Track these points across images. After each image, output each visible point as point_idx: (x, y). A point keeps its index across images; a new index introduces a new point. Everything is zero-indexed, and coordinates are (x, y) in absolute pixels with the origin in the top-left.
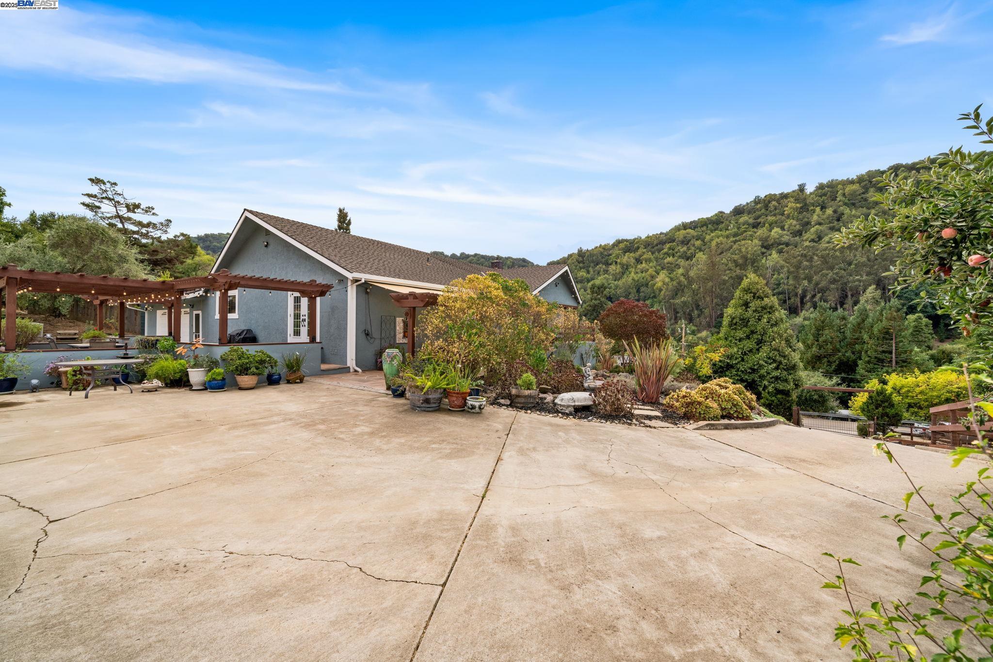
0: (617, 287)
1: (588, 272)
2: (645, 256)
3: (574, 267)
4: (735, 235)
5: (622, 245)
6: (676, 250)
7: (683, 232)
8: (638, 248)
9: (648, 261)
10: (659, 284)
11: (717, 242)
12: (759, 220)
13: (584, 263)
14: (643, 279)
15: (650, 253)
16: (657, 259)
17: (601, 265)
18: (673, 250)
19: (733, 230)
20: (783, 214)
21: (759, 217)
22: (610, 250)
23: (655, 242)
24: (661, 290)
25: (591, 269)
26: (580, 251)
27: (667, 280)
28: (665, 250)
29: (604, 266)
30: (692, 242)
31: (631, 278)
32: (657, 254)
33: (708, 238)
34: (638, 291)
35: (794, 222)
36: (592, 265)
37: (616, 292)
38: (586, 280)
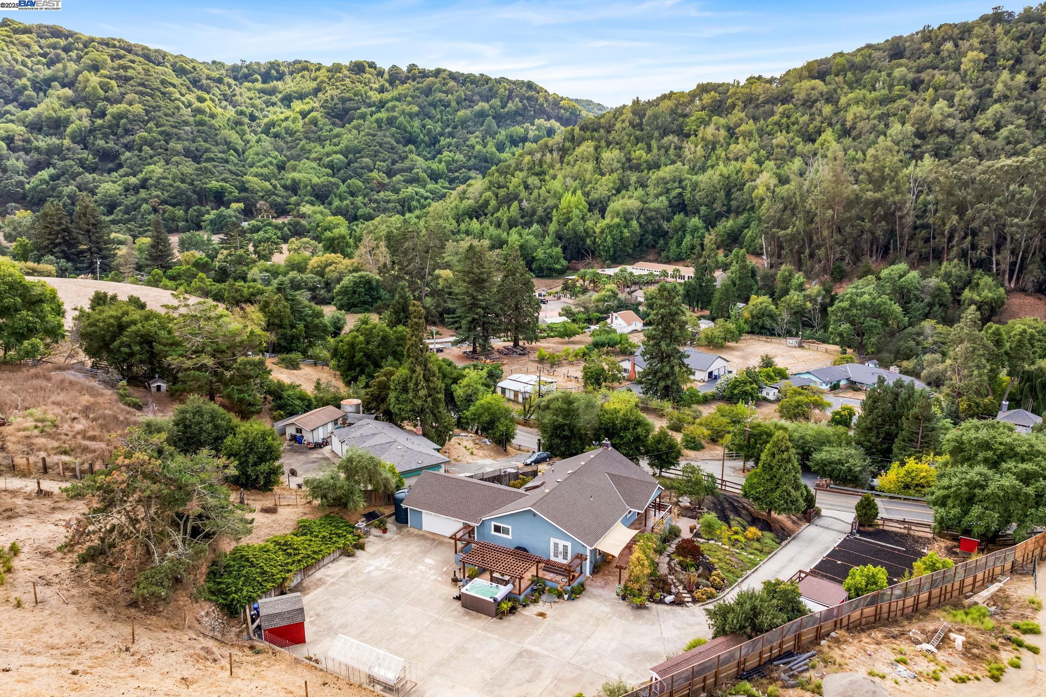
0: (695, 185)
1: (649, 149)
2: (743, 127)
3: (626, 138)
4: (883, 102)
5: (707, 98)
6: (793, 119)
7: (807, 84)
8: (734, 106)
9: (749, 135)
10: (761, 191)
11: (855, 114)
12: (924, 76)
13: (642, 130)
14: (737, 174)
15: (751, 121)
16: (761, 133)
17: (671, 137)
18: (788, 117)
19: (883, 92)
20: (957, 69)
21: (925, 68)
22: (685, 105)
23: (761, 99)
24: (762, 200)
25: (654, 143)
26: (636, 102)
27: (774, 181)
28: (776, 118)
29: (676, 139)
30: (818, 104)
31: (718, 173)
32: (762, 121)
33: (843, 100)
34: (728, 194)
35: (970, 92)
36: (656, 134)
37: (694, 196)
38: (645, 165)
